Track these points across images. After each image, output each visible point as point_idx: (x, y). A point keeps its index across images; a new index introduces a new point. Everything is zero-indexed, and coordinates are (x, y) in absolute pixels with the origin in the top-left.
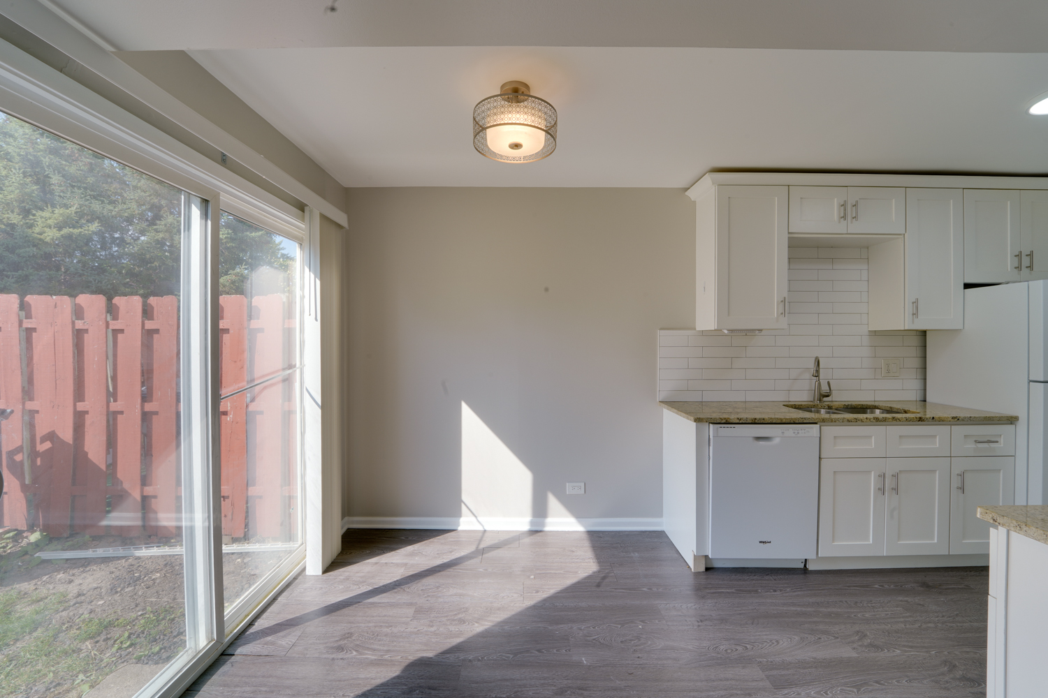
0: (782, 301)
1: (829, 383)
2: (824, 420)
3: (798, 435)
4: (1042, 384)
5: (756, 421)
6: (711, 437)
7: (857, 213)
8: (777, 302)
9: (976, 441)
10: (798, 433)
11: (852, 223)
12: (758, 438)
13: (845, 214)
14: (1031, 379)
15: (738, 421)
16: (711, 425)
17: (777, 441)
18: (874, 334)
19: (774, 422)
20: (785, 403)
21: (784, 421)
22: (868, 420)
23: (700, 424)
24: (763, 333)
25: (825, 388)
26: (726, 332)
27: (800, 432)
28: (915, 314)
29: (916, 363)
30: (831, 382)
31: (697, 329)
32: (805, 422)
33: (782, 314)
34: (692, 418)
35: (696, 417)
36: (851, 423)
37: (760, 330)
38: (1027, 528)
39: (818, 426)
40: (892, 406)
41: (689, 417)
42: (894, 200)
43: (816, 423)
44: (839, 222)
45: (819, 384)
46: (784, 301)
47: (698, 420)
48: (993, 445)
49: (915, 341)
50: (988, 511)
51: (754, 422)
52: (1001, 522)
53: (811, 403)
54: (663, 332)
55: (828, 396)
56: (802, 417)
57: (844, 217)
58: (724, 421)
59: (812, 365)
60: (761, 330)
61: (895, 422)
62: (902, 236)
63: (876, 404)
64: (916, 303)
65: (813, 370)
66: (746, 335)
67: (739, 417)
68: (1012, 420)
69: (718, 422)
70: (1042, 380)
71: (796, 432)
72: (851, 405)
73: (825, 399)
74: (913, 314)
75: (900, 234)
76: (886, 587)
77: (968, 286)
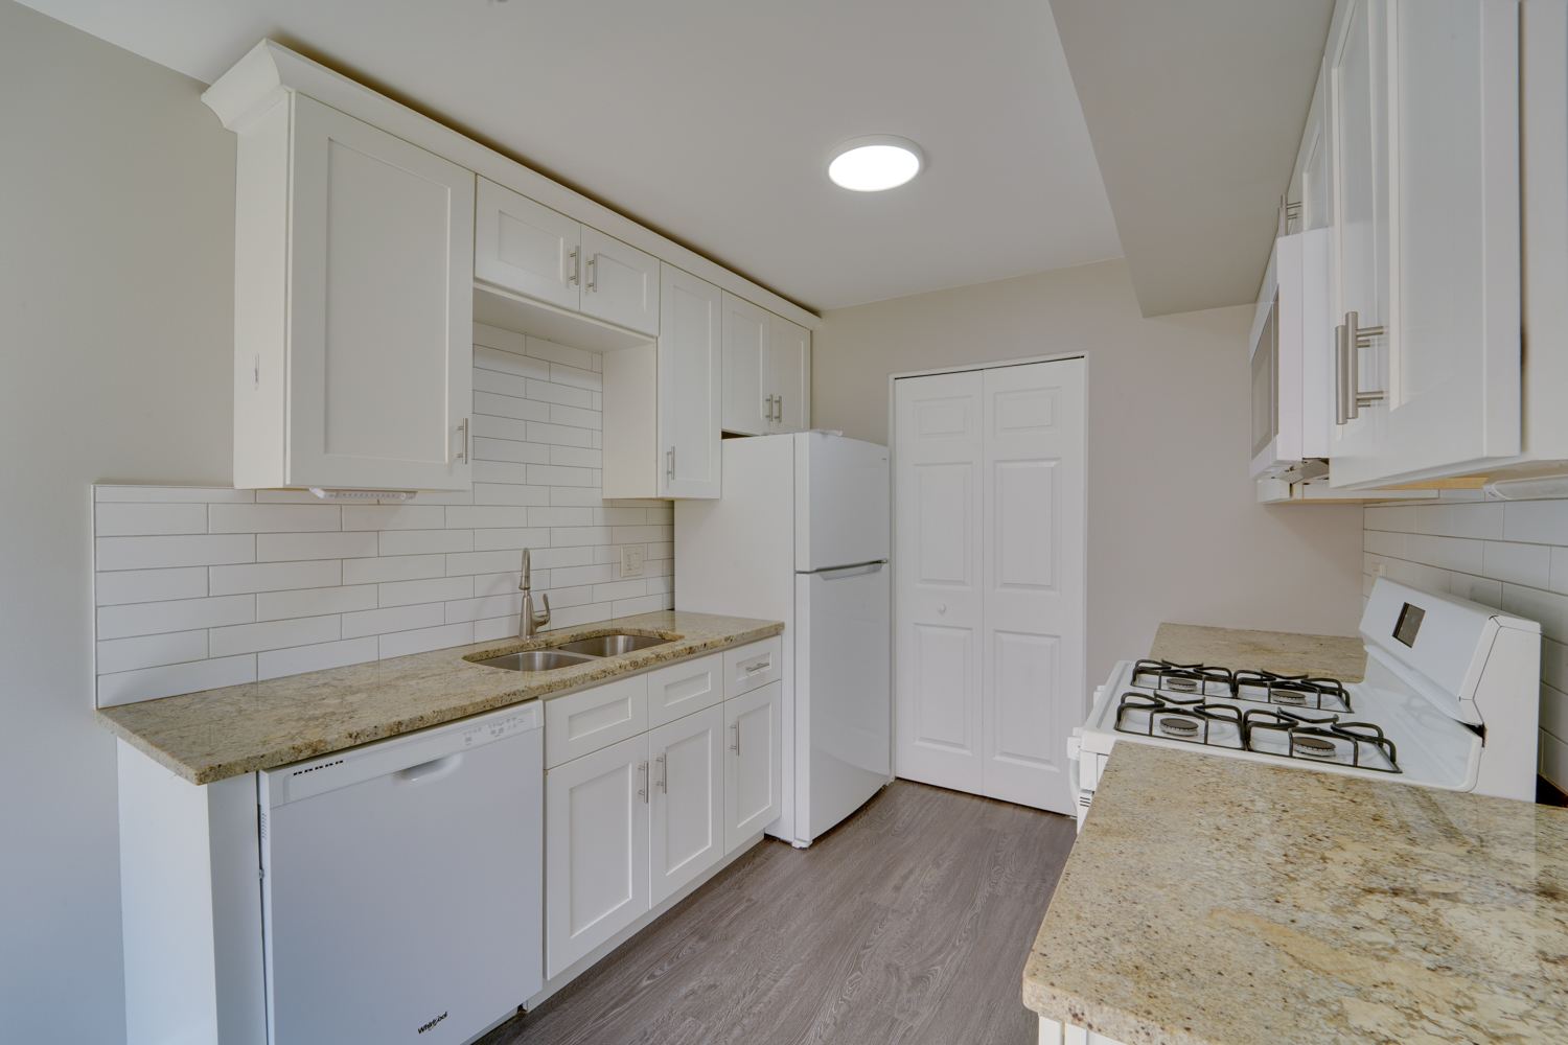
0: (460, 428)
1: (545, 598)
2: (550, 688)
3: (502, 735)
4: (808, 576)
5: (403, 729)
6: (266, 810)
7: (595, 277)
8: (450, 428)
9: (747, 669)
10: (501, 730)
11: (587, 294)
12: (408, 772)
13: (577, 271)
14: (798, 569)
15: (350, 742)
16: (265, 777)
17: (454, 763)
18: (612, 504)
19: (447, 718)
20: (467, 652)
21: (470, 711)
22: (623, 670)
23: (221, 784)
24: (418, 499)
25: (539, 608)
26: (320, 494)
27: (505, 726)
28: (671, 473)
29: (660, 551)
30: (550, 595)
31: (238, 485)
32: (515, 700)
33: (460, 456)
34: (192, 772)
35: (206, 763)
36: (596, 682)
37: (412, 493)
38: (1167, 1036)
39: (539, 703)
40: (641, 628)
41: (184, 768)
42: (645, 275)
43: (536, 698)
44: (568, 287)
45: (530, 601)
46: (464, 428)
47: (212, 774)
48: (763, 670)
49: (659, 516)
50: (1057, 991)
51: (397, 732)
52: (1096, 1022)
53: (516, 643)
54: (105, 492)
55: (545, 623)
56: (508, 691)
57: (576, 278)
58: (307, 753)
59: (516, 564)
60: (414, 492)
61: (659, 664)
62: (654, 341)
63: (616, 626)
64: (672, 453)
65: (519, 577)
66: (379, 504)
67: (354, 730)
68: (776, 630)
69: (287, 760)
70: (808, 570)
71: (497, 728)
72: (582, 634)
73: (540, 629)
74: (668, 473)
75: (652, 337)
76: (658, 973)
77: (726, 435)
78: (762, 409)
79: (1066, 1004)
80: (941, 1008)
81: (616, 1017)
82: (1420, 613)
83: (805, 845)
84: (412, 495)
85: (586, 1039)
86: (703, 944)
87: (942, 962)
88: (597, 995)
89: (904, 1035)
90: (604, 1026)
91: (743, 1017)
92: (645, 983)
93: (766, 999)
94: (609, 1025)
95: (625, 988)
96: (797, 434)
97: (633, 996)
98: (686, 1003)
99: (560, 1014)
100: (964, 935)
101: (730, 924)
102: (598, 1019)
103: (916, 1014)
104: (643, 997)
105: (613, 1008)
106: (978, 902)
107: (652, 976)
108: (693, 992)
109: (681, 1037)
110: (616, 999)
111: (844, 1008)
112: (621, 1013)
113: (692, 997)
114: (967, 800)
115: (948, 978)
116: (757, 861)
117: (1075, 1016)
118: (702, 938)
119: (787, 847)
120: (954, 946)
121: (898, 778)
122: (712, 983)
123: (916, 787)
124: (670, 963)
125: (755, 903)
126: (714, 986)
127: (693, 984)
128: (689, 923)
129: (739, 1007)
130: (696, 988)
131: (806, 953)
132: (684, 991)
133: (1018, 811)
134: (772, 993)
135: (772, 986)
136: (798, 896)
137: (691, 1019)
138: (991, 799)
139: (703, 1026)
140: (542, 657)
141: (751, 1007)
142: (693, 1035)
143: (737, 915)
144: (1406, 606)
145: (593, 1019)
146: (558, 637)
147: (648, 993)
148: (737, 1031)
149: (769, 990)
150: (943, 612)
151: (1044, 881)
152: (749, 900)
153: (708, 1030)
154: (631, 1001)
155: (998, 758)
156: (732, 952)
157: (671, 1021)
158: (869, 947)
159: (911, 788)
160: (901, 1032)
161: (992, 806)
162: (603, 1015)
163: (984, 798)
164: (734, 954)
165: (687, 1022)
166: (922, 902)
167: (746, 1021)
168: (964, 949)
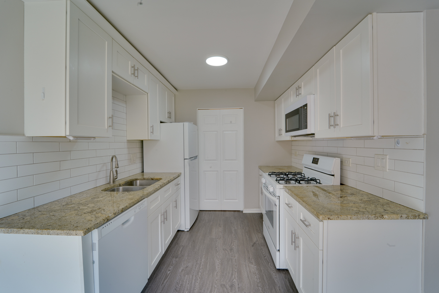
0: (110, 118)
1: (117, 171)
4: (187, 160)
5: (123, 210)
7: (138, 74)
8: (107, 118)
10: (141, 208)
11: (136, 80)
12: (123, 224)
13: (134, 72)
14: (185, 158)
15: (114, 216)
18: (129, 141)
19: (131, 206)
21: (135, 203)
26: (71, 138)
27: (141, 206)
29: (139, 155)
33: (110, 126)
34: (80, 232)
40: (144, 178)
42: (146, 75)
44: (131, 76)
45: (113, 172)
48: (178, 185)
49: (139, 145)
55: (117, 178)
57: (134, 74)
58: (106, 221)
62: (147, 94)
64: (152, 127)
66: (70, 142)
68: (180, 174)
69: (102, 224)
70: (188, 158)
73: (116, 180)
74: (151, 132)
75: (146, 93)
76: (170, 269)
77: (161, 122)
78: (167, 115)
79: (327, 217)
80: (239, 253)
81: (167, 282)
82: (318, 159)
83: (188, 230)
84: (94, 139)
85: (162, 290)
86: (177, 259)
87: (233, 245)
88: (157, 280)
89: (235, 261)
90: (165, 286)
91: (199, 270)
92: (169, 272)
93: (202, 265)
94: (166, 285)
95: (164, 275)
96: (184, 123)
97: (168, 276)
98: (183, 273)
99: (150, 288)
100: (234, 239)
101: (181, 252)
102: (162, 285)
103: (235, 256)
104: (170, 275)
105: (164, 281)
106: (233, 232)
107: (169, 270)
108: (183, 270)
109: (187, 280)
110: (163, 279)
111: (220, 260)
112: (167, 281)
113: (183, 271)
114: (218, 212)
115: (236, 248)
116: (178, 237)
117: (329, 218)
118: (176, 258)
119: (183, 232)
120: (234, 241)
121: (200, 210)
122: (186, 266)
123: (205, 211)
124: (172, 265)
125: (184, 246)
126: (187, 267)
127: (181, 268)
128: (170, 255)
129: (197, 269)
130: (183, 269)
131: (204, 253)
132: (180, 270)
133: (230, 212)
134: (202, 263)
135: (201, 262)
136: (193, 241)
137: (186, 275)
138: (223, 211)
139: (191, 276)
140: (122, 188)
141: (199, 268)
142: (190, 278)
143: (182, 250)
144: (314, 158)
145: (160, 285)
146: (122, 182)
147: (171, 274)
148: (200, 274)
149: (201, 263)
150: (211, 167)
151: (243, 224)
152: (182, 246)
153: (193, 276)
154: (168, 277)
155: (225, 201)
156: (186, 258)
157: (182, 277)
158: (217, 247)
159: (204, 212)
160: (234, 261)
161: (224, 212)
162: (163, 283)
163: (221, 211)
164: (187, 259)
165: (186, 276)
166: (222, 235)
167: (200, 271)
168: (236, 241)
